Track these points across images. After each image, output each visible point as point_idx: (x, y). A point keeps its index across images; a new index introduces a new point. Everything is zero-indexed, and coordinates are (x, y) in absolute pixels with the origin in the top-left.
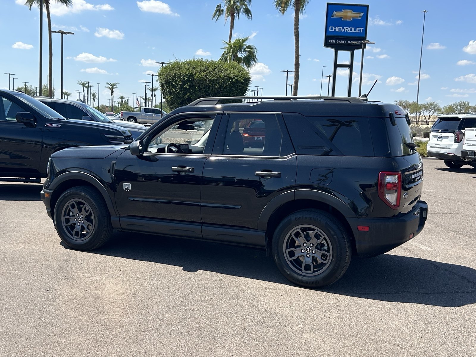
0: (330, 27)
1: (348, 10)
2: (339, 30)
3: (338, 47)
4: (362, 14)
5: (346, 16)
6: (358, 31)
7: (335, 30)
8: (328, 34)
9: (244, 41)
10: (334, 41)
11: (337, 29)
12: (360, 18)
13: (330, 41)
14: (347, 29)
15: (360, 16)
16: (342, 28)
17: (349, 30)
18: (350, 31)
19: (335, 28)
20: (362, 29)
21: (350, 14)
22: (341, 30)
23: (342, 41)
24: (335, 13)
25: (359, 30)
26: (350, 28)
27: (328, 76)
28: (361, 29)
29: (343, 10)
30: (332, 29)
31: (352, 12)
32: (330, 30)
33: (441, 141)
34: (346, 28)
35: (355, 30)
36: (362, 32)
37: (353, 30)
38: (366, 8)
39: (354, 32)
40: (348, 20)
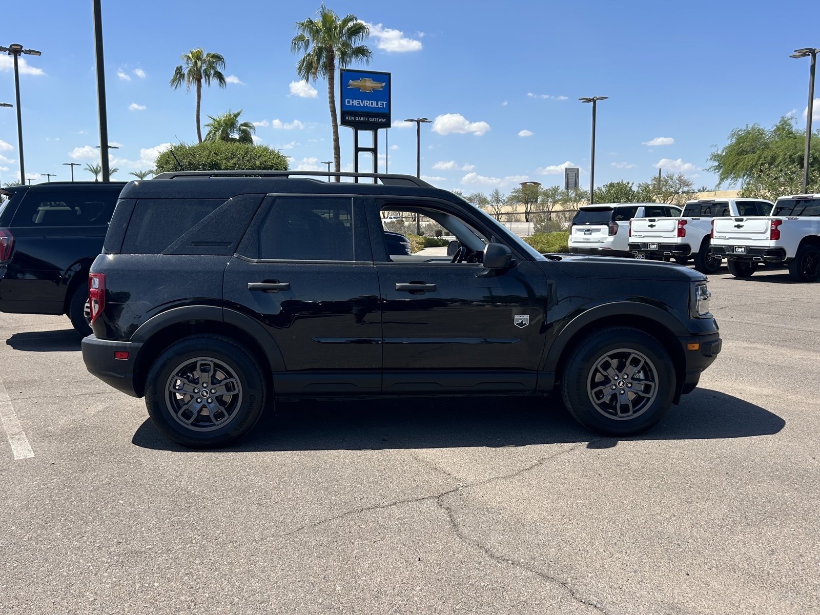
0: (346, 100)
1: (367, 79)
2: (357, 104)
3: (358, 126)
4: (384, 84)
5: (365, 86)
6: (380, 105)
7: (353, 104)
8: (345, 109)
9: (236, 115)
10: (353, 118)
11: (355, 103)
12: (382, 90)
13: (347, 118)
14: (367, 103)
15: (382, 87)
16: (360, 101)
17: (369, 104)
18: (371, 106)
19: (353, 101)
20: (385, 103)
21: (369, 84)
22: (360, 104)
23: (362, 118)
24: (351, 82)
25: (382, 104)
26: (371, 102)
27: (327, 163)
28: (383, 104)
29: (360, 79)
30: (349, 102)
31: (372, 82)
32: (347, 104)
33: (590, 234)
34: (366, 101)
35: (377, 104)
36: (385, 107)
37: (374, 105)
38: (388, 76)
39: (375, 106)
40: (367, 91)
